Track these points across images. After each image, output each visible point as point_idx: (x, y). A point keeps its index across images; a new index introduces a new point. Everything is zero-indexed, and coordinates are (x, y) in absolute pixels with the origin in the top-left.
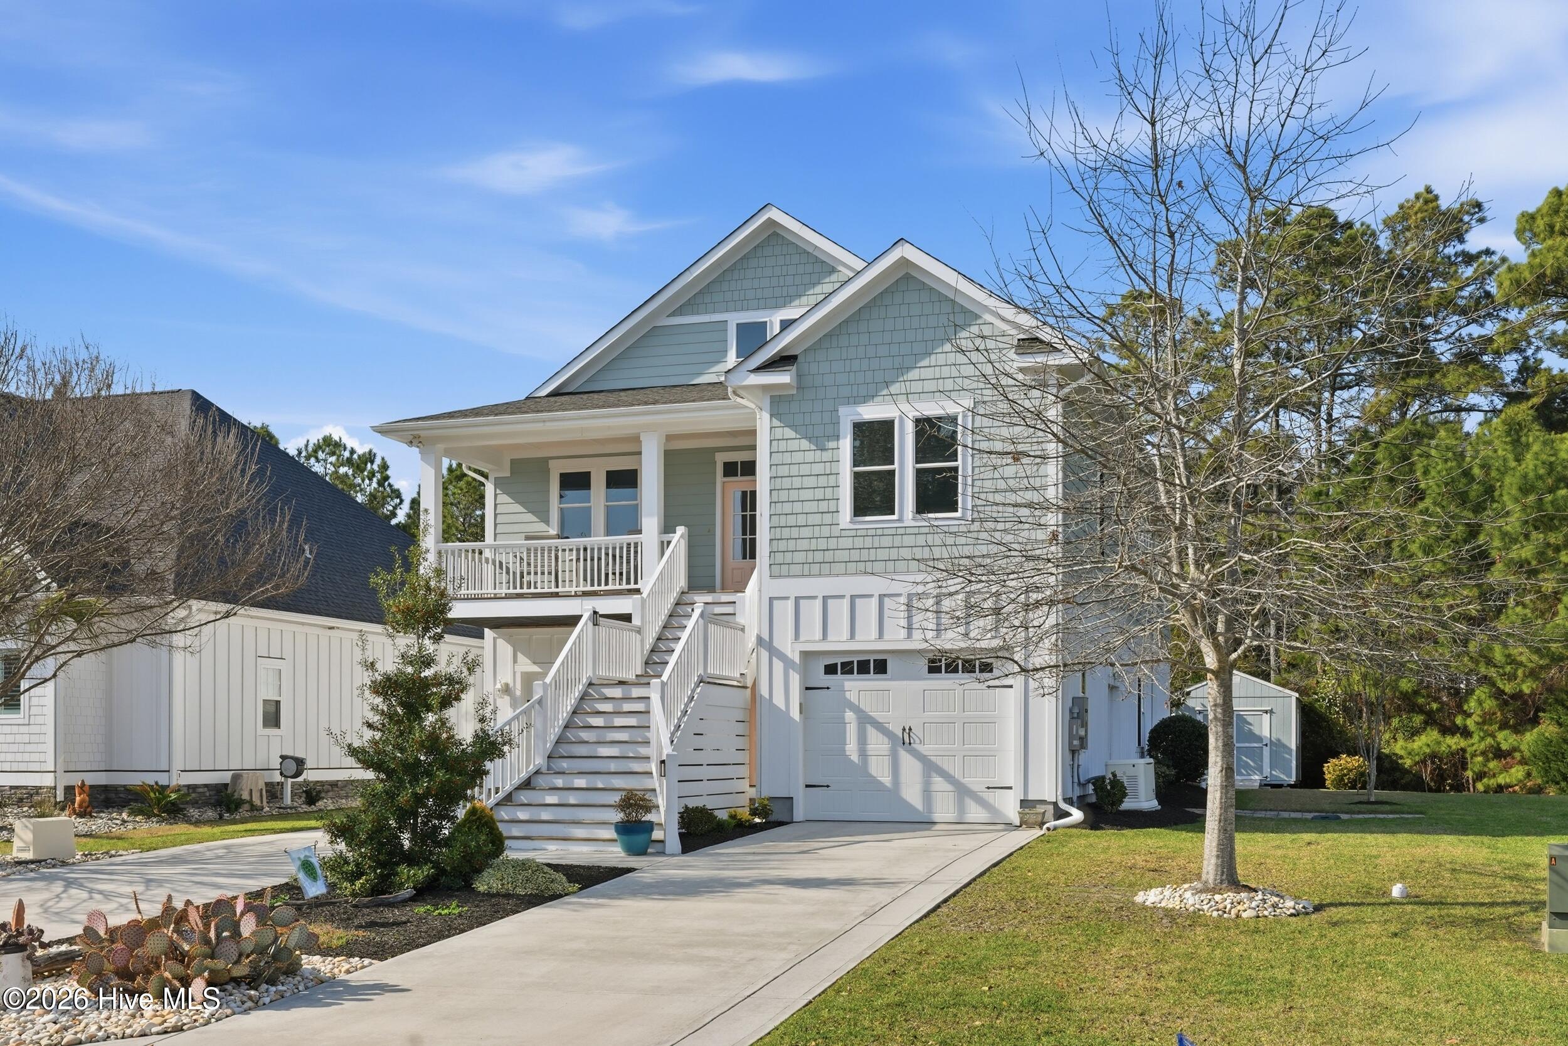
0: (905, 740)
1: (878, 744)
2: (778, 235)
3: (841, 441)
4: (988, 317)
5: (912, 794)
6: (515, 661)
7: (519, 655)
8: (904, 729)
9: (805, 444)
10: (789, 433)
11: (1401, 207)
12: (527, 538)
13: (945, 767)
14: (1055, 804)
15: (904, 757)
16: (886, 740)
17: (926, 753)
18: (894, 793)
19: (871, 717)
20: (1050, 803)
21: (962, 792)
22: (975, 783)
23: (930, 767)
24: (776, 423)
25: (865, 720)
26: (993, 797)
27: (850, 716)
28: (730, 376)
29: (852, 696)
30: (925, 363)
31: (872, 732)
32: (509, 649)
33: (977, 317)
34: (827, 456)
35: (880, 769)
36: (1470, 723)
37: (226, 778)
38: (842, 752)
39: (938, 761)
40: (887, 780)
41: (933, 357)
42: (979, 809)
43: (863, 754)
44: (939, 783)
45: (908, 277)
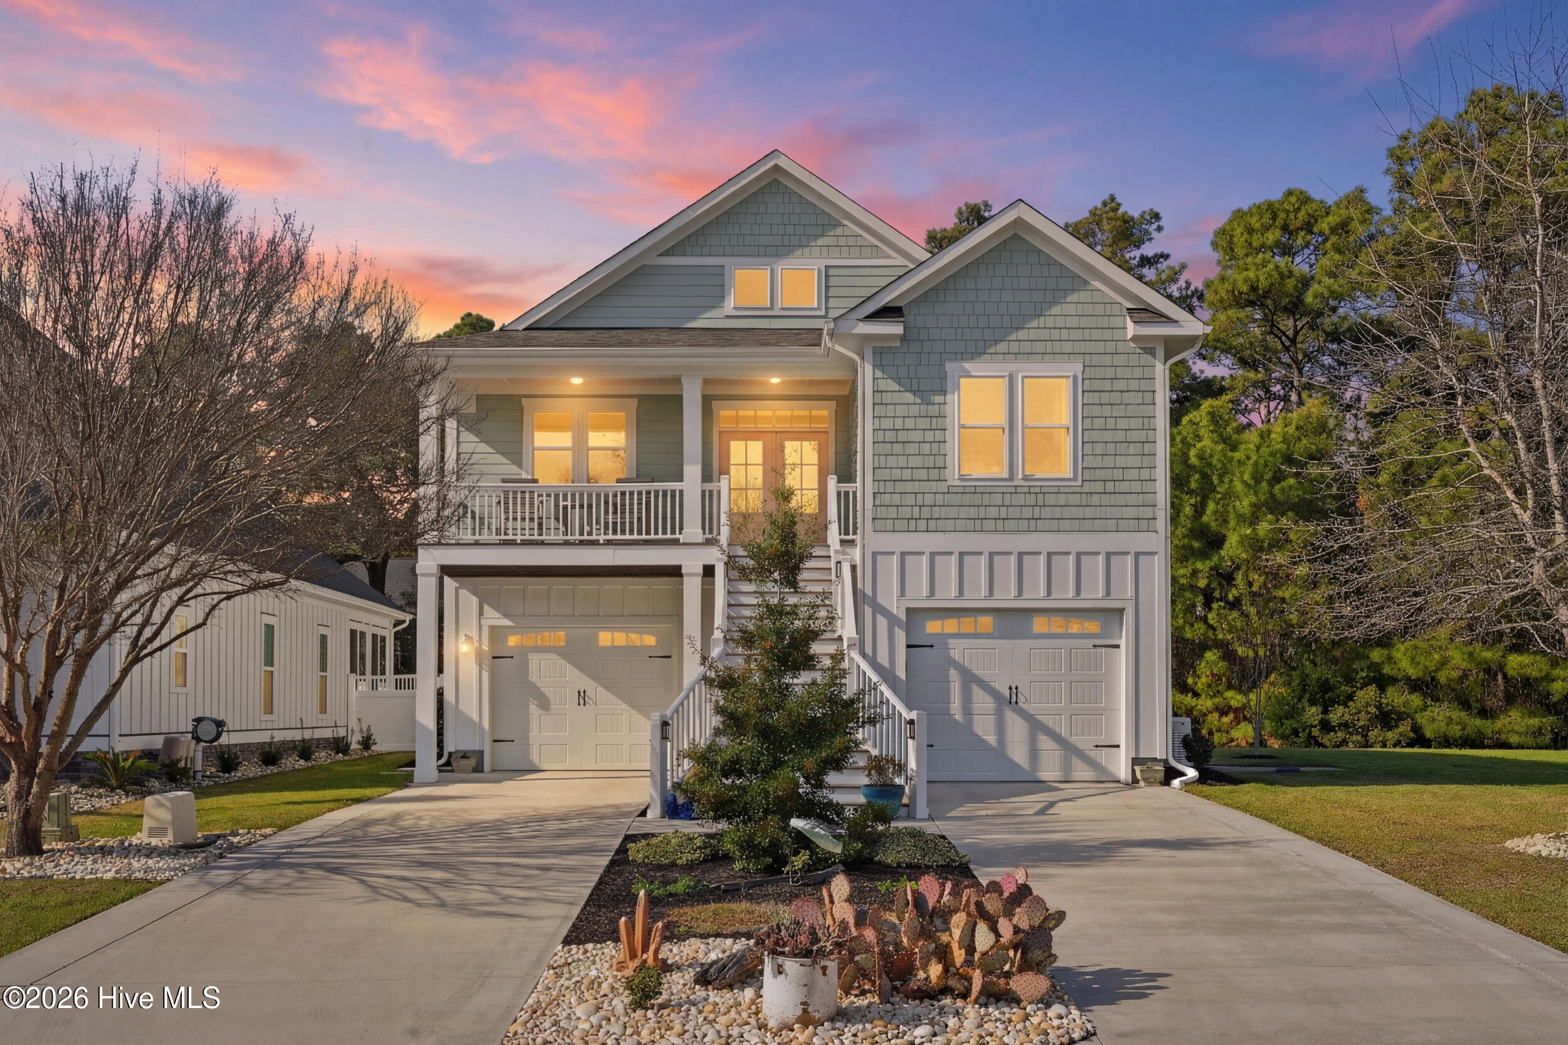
0: (1010, 700)
1: (983, 702)
2: (779, 182)
3: (949, 397)
4: (1097, 284)
5: (1018, 754)
6: (481, 613)
7: (486, 607)
8: (1010, 688)
9: (909, 397)
10: (893, 386)
11: (1090, 212)
12: (504, 481)
13: (1050, 725)
14: (1166, 761)
15: (1010, 716)
16: (992, 700)
17: (1032, 712)
18: (1000, 752)
19: (974, 675)
20: (1160, 760)
21: (1069, 749)
22: (1083, 742)
23: (1036, 727)
24: (879, 374)
25: (969, 679)
26: (1102, 756)
27: (953, 673)
28: (841, 323)
29: (955, 654)
30: (1034, 324)
31: (978, 693)
32: (475, 600)
33: (1086, 283)
34: (933, 410)
35: (985, 728)
36: (1200, 686)
37: (158, 743)
38: (947, 712)
39: (1043, 719)
40: (991, 739)
41: (1042, 319)
42: (1086, 767)
43: (968, 712)
44: (1045, 742)
45: (1015, 237)
